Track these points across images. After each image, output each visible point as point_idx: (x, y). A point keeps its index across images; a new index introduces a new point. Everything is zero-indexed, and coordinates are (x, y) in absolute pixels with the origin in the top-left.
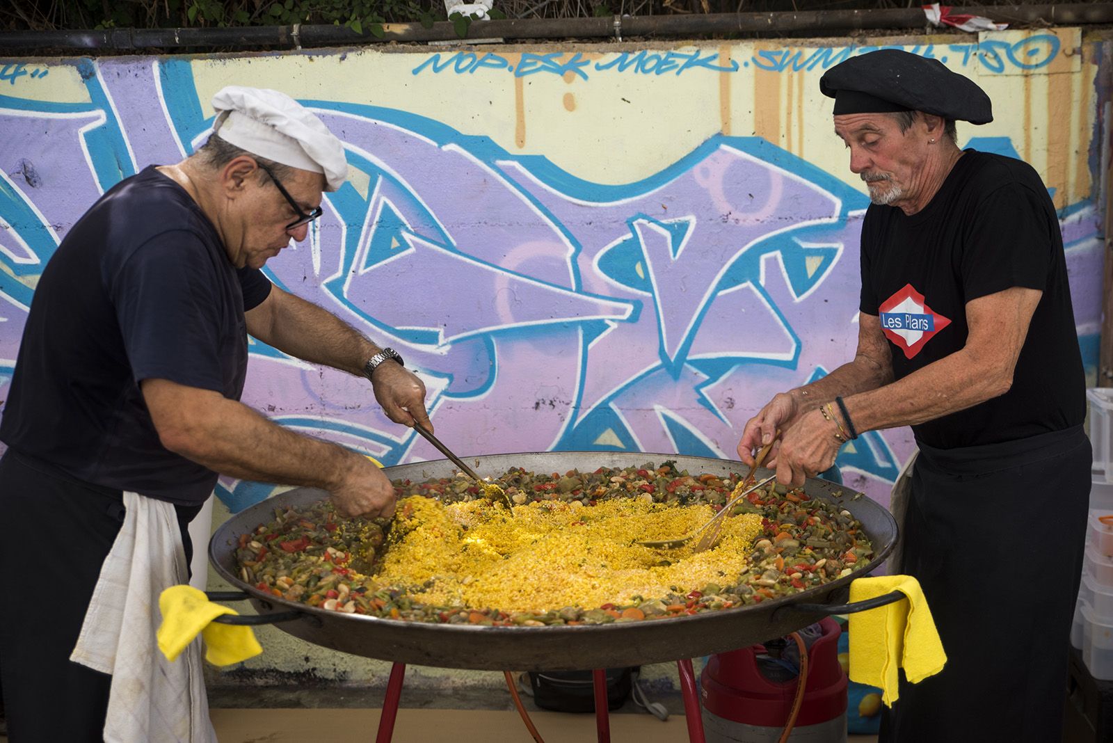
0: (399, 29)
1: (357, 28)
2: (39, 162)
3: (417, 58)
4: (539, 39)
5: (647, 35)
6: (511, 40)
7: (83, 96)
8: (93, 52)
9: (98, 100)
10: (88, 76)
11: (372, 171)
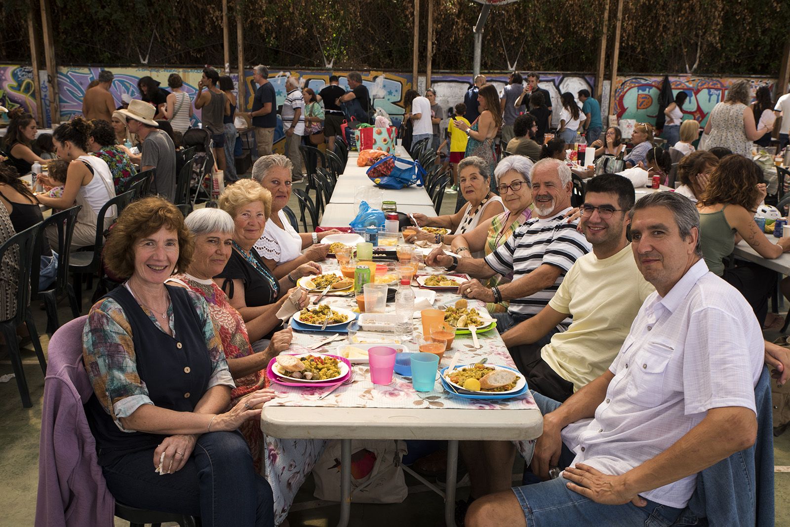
0: (134, 65)
1: (128, 64)
2: (83, 82)
3: (136, 69)
4: (154, 67)
5: (169, 67)
6: (150, 67)
7: (89, 72)
8: (91, 66)
9: (91, 73)
10: (90, 70)
11: (130, 84)
